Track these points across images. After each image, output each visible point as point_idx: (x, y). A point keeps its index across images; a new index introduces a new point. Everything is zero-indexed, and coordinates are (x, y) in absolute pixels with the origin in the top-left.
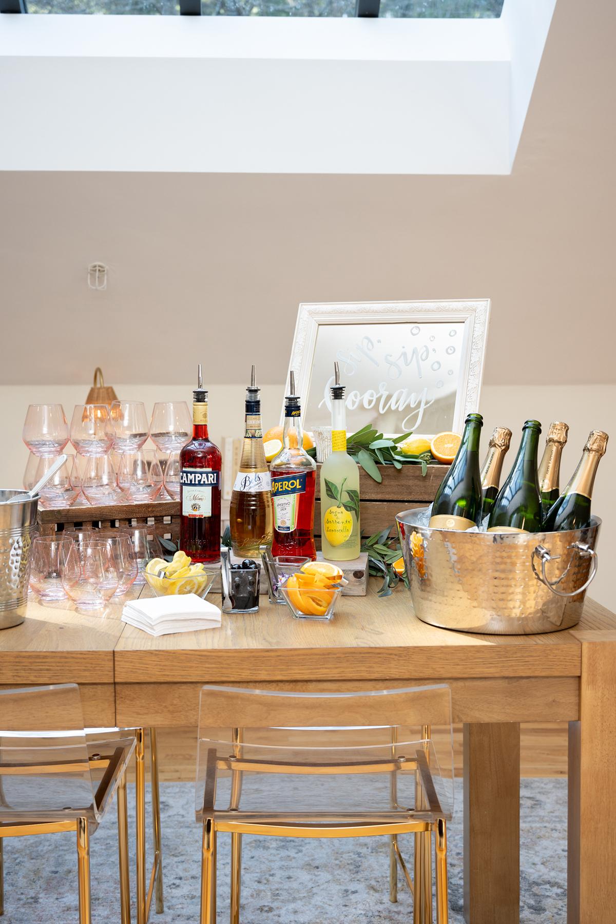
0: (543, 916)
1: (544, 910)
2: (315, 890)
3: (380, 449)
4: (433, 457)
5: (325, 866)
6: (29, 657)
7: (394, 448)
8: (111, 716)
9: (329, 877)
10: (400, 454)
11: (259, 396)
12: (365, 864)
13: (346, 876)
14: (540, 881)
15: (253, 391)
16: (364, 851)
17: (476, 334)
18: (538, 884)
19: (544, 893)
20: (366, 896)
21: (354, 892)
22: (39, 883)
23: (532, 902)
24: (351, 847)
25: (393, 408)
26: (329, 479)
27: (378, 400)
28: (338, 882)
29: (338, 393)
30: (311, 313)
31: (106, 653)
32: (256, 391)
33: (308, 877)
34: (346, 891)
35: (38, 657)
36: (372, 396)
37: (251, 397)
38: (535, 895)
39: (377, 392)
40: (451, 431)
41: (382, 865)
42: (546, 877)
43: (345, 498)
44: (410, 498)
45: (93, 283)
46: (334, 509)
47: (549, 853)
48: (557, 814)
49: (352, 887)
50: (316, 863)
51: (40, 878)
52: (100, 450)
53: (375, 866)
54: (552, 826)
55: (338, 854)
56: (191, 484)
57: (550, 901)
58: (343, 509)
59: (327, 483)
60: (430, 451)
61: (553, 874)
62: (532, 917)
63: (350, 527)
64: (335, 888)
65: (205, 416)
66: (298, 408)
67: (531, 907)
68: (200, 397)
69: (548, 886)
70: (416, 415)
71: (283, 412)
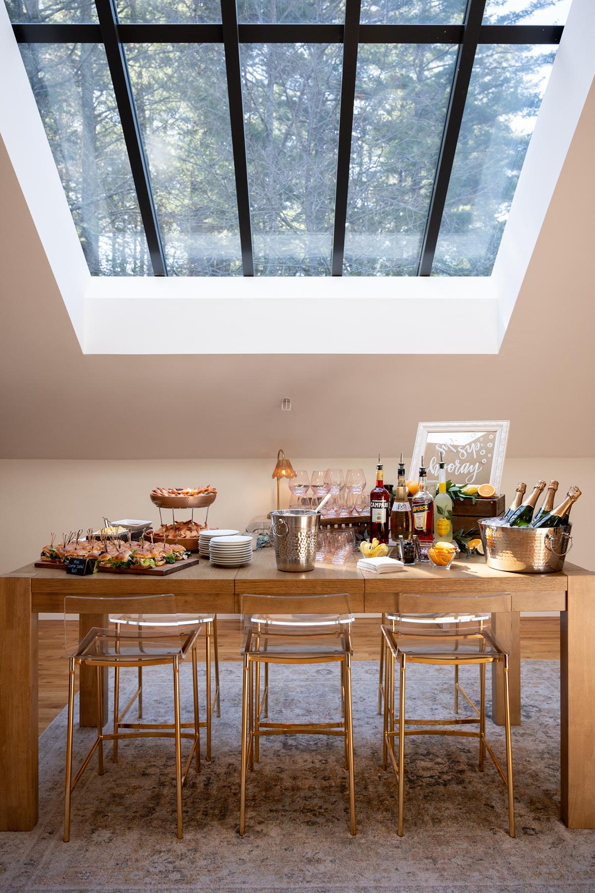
0: (531, 720)
1: (531, 717)
2: (416, 708)
3: (453, 492)
4: (479, 495)
5: (419, 698)
6: (329, 582)
7: (460, 491)
8: (362, 608)
9: (422, 703)
10: (463, 494)
11: (404, 467)
12: (438, 698)
13: (430, 703)
14: (526, 705)
15: (401, 465)
16: (436, 692)
17: (502, 437)
18: (526, 706)
19: (529, 710)
20: (442, 711)
21: (436, 709)
22: (280, 704)
23: (525, 714)
24: (429, 690)
25: (462, 472)
26: (439, 505)
27: (455, 468)
28: (427, 705)
29: (442, 466)
30: (424, 427)
31: (361, 580)
32: (403, 465)
33: (412, 703)
34: (432, 709)
35: (332, 582)
36: (452, 466)
37: (401, 468)
38: (525, 711)
39: (455, 465)
40: (489, 483)
41: (446, 698)
42: (530, 704)
43: (446, 514)
44: (468, 514)
45: (284, 408)
46: (442, 519)
47: (528, 693)
48: (529, 676)
49: (435, 707)
50: (414, 697)
51: (279, 702)
52: (325, 492)
53: (443, 698)
54: (528, 681)
55: (423, 693)
56: (377, 508)
57: (533, 713)
58: (445, 519)
59: (438, 507)
60: (478, 493)
61: (532, 702)
62: (526, 720)
63: (449, 527)
64: (426, 708)
65: (382, 476)
66: (425, 473)
67: (525, 716)
68: (380, 468)
69: (531, 707)
70: (473, 475)
71: (419, 475)
